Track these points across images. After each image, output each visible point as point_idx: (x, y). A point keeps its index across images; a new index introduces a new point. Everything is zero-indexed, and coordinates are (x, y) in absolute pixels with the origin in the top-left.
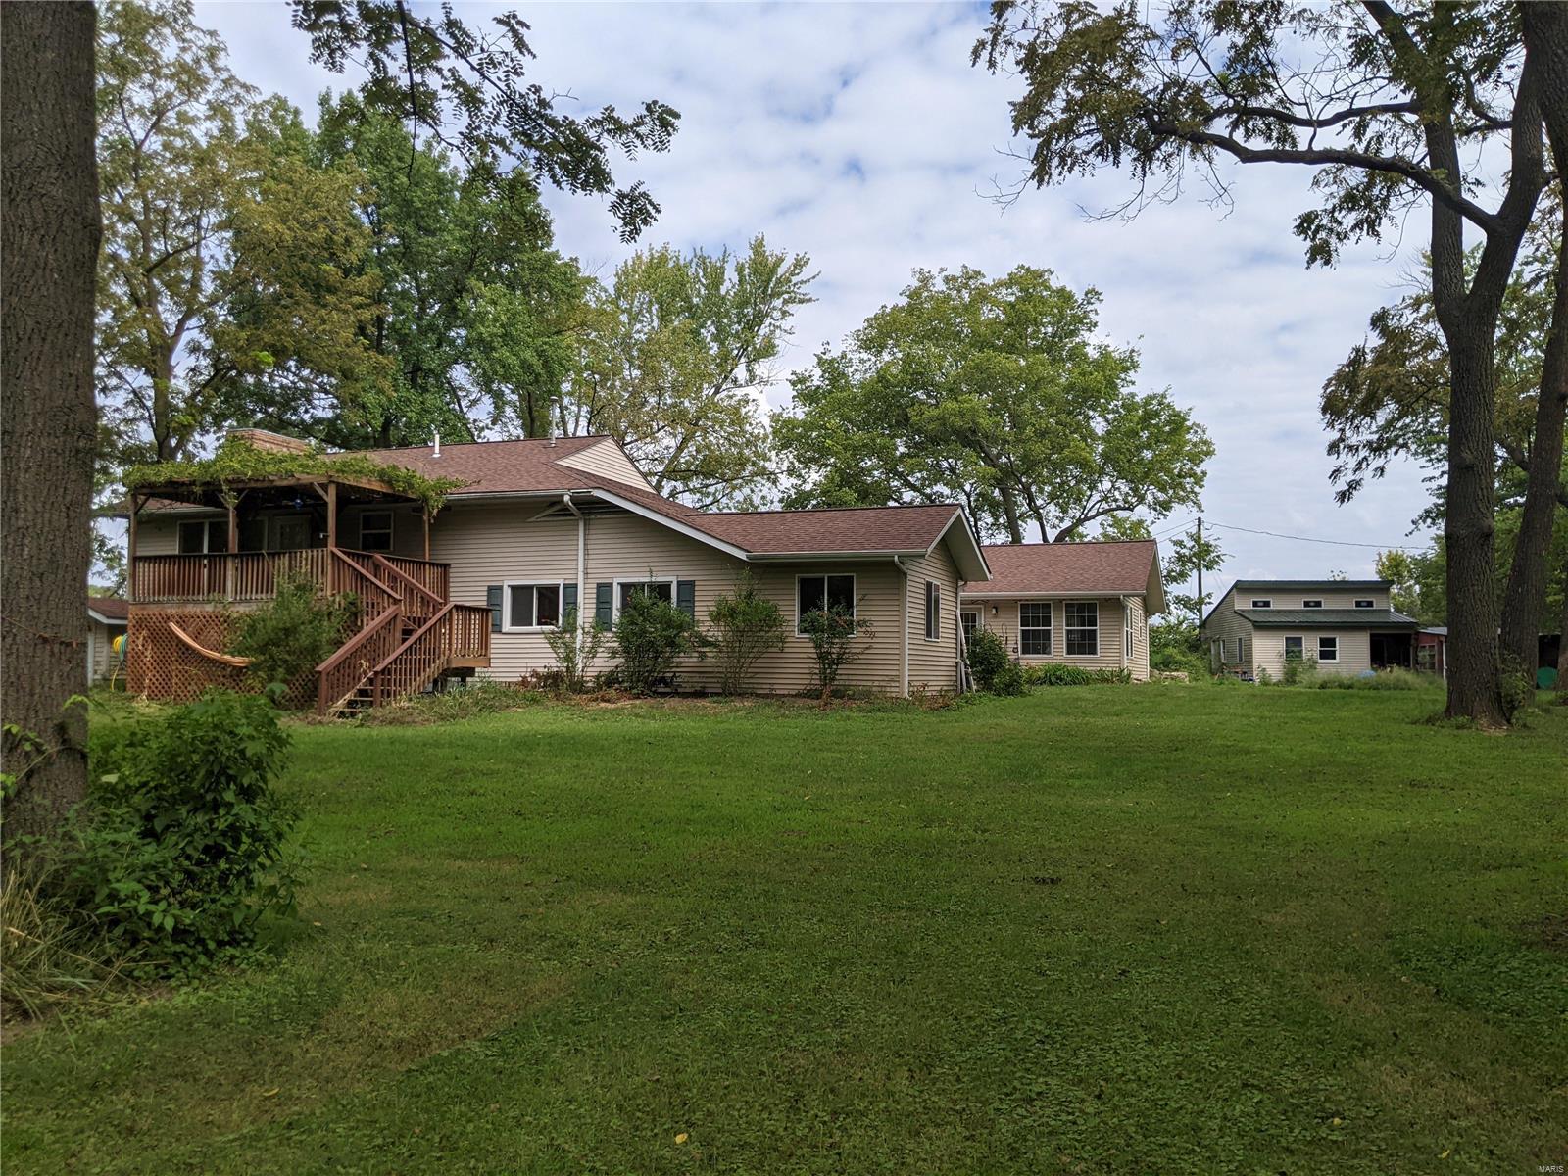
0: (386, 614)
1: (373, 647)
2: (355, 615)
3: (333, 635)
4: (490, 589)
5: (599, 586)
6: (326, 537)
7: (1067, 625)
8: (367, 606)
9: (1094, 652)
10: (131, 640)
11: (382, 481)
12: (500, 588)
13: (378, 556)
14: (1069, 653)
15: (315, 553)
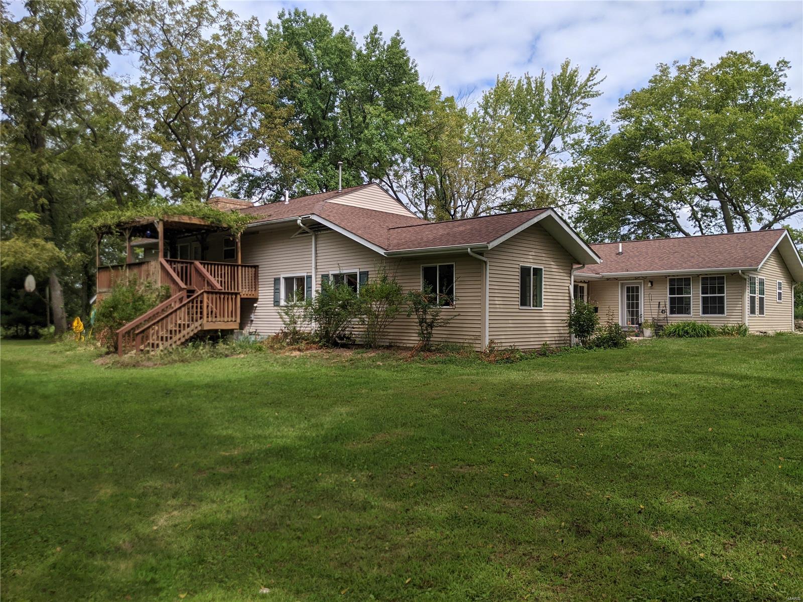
4: (275, 280)
5: (323, 276)
7: (703, 293)
9: (722, 312)
12: (280, 279)
13: (197, 262)
14: (704, 313)
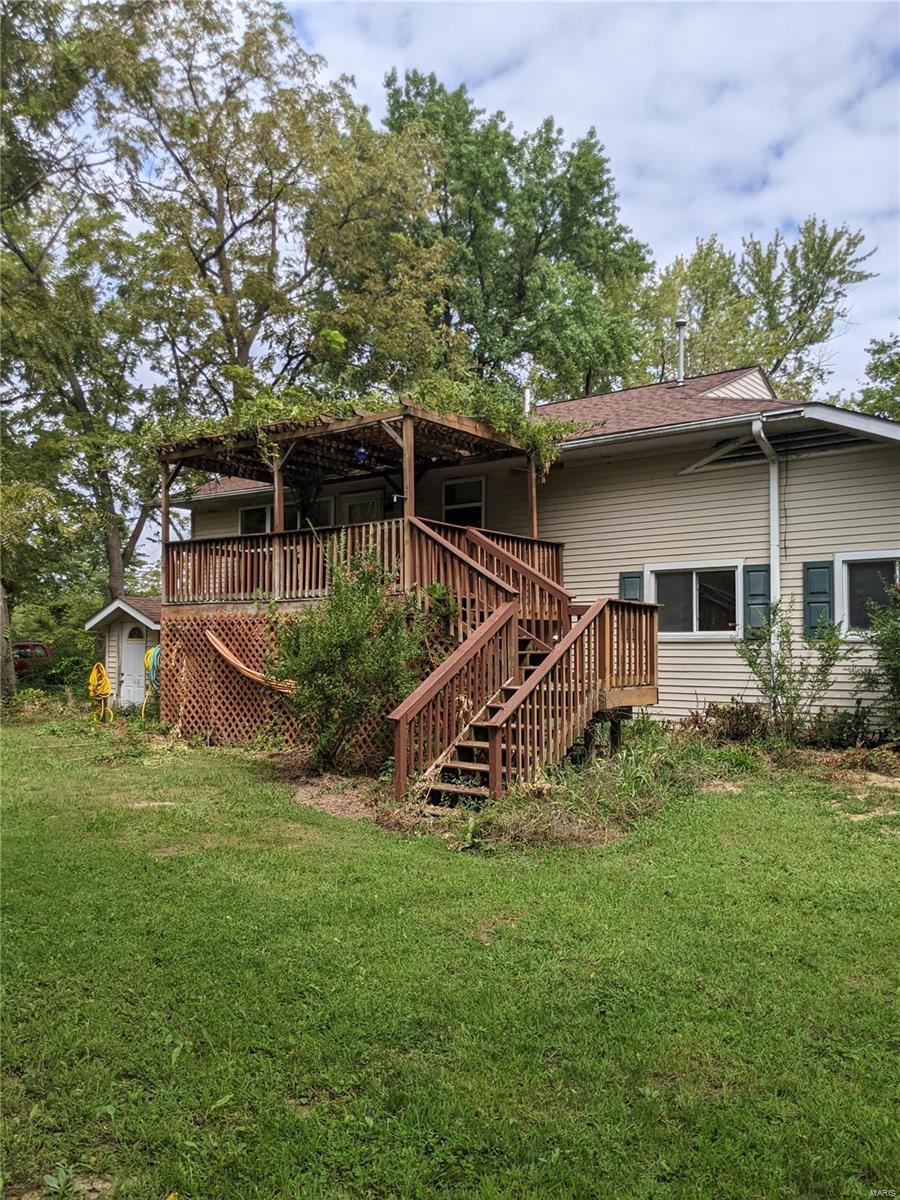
0: (494, 618)
1: (475, 676)
2: (445, 619)
3: (415, 651)
4: (624, 577)
5: (808, 567)
6: (402, 501)
8: (464, 605)
10: (163, 653)
11: (478, 420)
12: (640, 575)
13: (474, 530)
15: (386, 526)
